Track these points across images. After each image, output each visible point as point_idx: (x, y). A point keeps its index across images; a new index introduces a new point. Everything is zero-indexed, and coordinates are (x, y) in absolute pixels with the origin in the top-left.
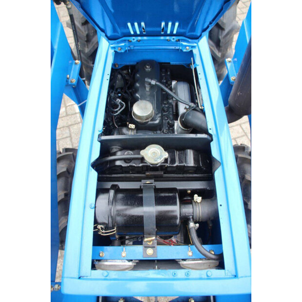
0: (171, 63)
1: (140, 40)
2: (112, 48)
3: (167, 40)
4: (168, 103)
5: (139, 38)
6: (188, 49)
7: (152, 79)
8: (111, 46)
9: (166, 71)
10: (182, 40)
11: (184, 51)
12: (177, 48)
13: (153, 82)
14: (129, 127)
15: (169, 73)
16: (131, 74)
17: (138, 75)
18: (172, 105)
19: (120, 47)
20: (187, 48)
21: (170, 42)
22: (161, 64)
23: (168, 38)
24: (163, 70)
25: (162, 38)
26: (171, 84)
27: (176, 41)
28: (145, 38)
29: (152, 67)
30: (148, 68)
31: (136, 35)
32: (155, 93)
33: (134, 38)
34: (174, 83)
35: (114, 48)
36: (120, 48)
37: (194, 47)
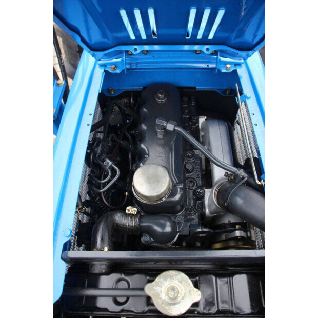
0: (197, 88)
1: (147, 51)
2: (101, 65)
3: (196, 51)
4: (194, 156)
5: (146, 48)
6: (230, 68)
7: (167, 121)
8: (100, 62)
9: (190, 100)
10: (221, 51)
11: (223, 71)
12: (211, 66)
13: (170, 127)
14: (127, 212)
15: (193, 104)
16: (134, 106)
17: (145, 110)
18: (200, 159)
19: (113, 63)
20: (228, 66)
21: (201, 55)
22: (181, 89)
23: (196, 47)
24: (185, 99)
25: (186, 47)
26: (198, 122)
27: (212, 54)
28: (156, 47)
29: (167, 95)
30: (161, 99)
31: (139, 42)
32: (172, 143)
33: (136, 47)
34: (202, 120)
35: (105, 65)
36: (114, 66)
37: (239, 64)
